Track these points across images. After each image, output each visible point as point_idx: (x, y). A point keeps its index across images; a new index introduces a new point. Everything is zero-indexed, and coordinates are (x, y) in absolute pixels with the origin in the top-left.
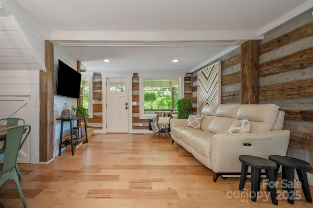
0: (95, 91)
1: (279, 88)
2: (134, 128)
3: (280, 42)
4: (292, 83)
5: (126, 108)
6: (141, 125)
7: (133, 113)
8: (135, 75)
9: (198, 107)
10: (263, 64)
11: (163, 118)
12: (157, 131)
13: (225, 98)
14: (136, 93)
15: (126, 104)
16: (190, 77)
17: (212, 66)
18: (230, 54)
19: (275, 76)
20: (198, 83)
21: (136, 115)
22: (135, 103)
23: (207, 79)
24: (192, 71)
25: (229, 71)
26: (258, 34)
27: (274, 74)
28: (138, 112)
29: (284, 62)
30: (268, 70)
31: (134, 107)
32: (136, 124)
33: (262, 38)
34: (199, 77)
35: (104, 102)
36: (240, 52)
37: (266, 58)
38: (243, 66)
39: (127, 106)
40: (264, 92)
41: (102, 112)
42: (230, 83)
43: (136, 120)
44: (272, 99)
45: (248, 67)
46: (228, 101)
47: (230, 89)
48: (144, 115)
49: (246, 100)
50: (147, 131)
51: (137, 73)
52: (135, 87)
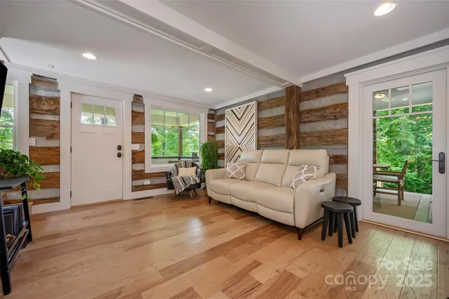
0: (36, 117)
1: (318, 135)
2: (135, 189)
3: (318, 93)
4: (327, 132)
5: (119, 155)
6: (147, 182)
7: (133, 163)
8: (138, 99)
9: (226, 154)
10: (304, 111)
11: (184, 169)
12: (183, 189)
13: (262, 143)
14: (138, 129)
15: (119, 148)
16: (214, 115)
17: (246, 105)
18: (267, 95)
19: (313, 124)
20: (226, 123)
21: (138, 167)
22: (137, 147)
23: (239, 120)
24: (216, 108)
25: (266, 114)
26: (300, 81)
27: (314, 122)
28: (143, 162)
29: (322, 113)
30: (308, 117)
31: (134, 153)
32: (139, 183)
33: (301, 86)
34: (226, 116)
35: (64, 144)
36: (284, 94)
37: (306, 105)
38: (288, 110)
39: (120, 151)
40: (304, 138)
41: (58, 163)
42: (268, 127)
43: (137, 175)
44: (311, 145)
45: (294, 112)
46: (267, 146)
47: (268, 133)
48: (153, 166)
49: (290, 145)
50: (164, 191)
51: (141, 97)
52: (138, 119)
